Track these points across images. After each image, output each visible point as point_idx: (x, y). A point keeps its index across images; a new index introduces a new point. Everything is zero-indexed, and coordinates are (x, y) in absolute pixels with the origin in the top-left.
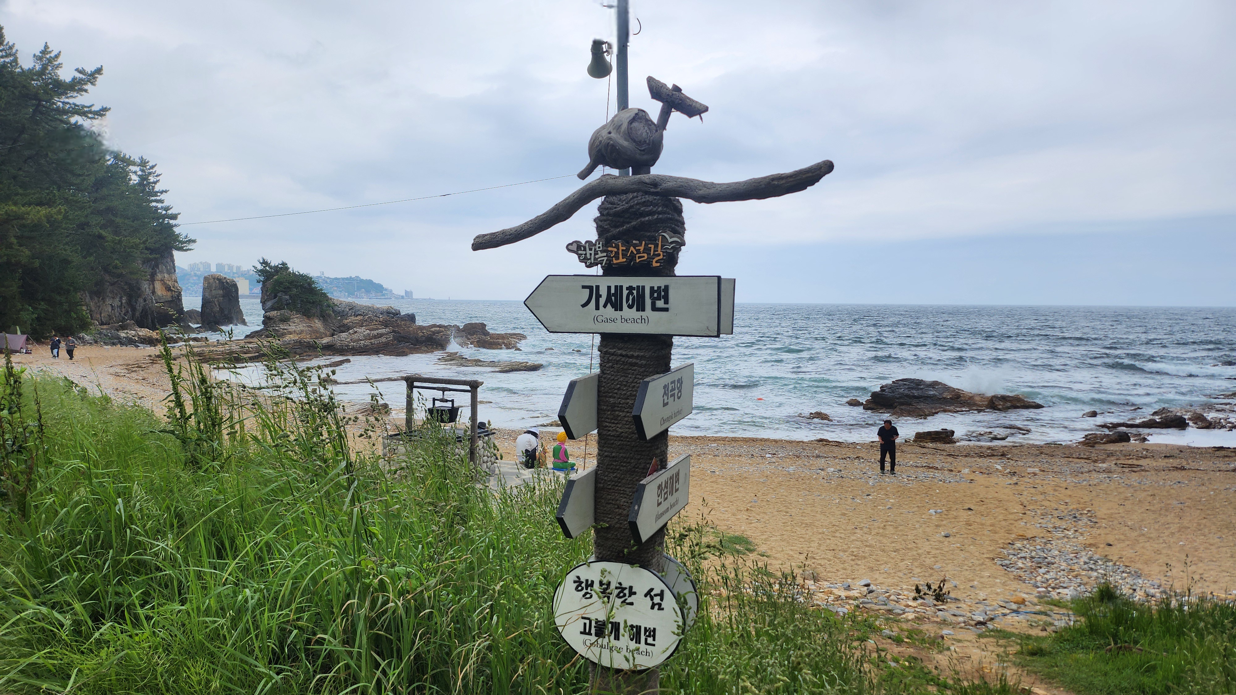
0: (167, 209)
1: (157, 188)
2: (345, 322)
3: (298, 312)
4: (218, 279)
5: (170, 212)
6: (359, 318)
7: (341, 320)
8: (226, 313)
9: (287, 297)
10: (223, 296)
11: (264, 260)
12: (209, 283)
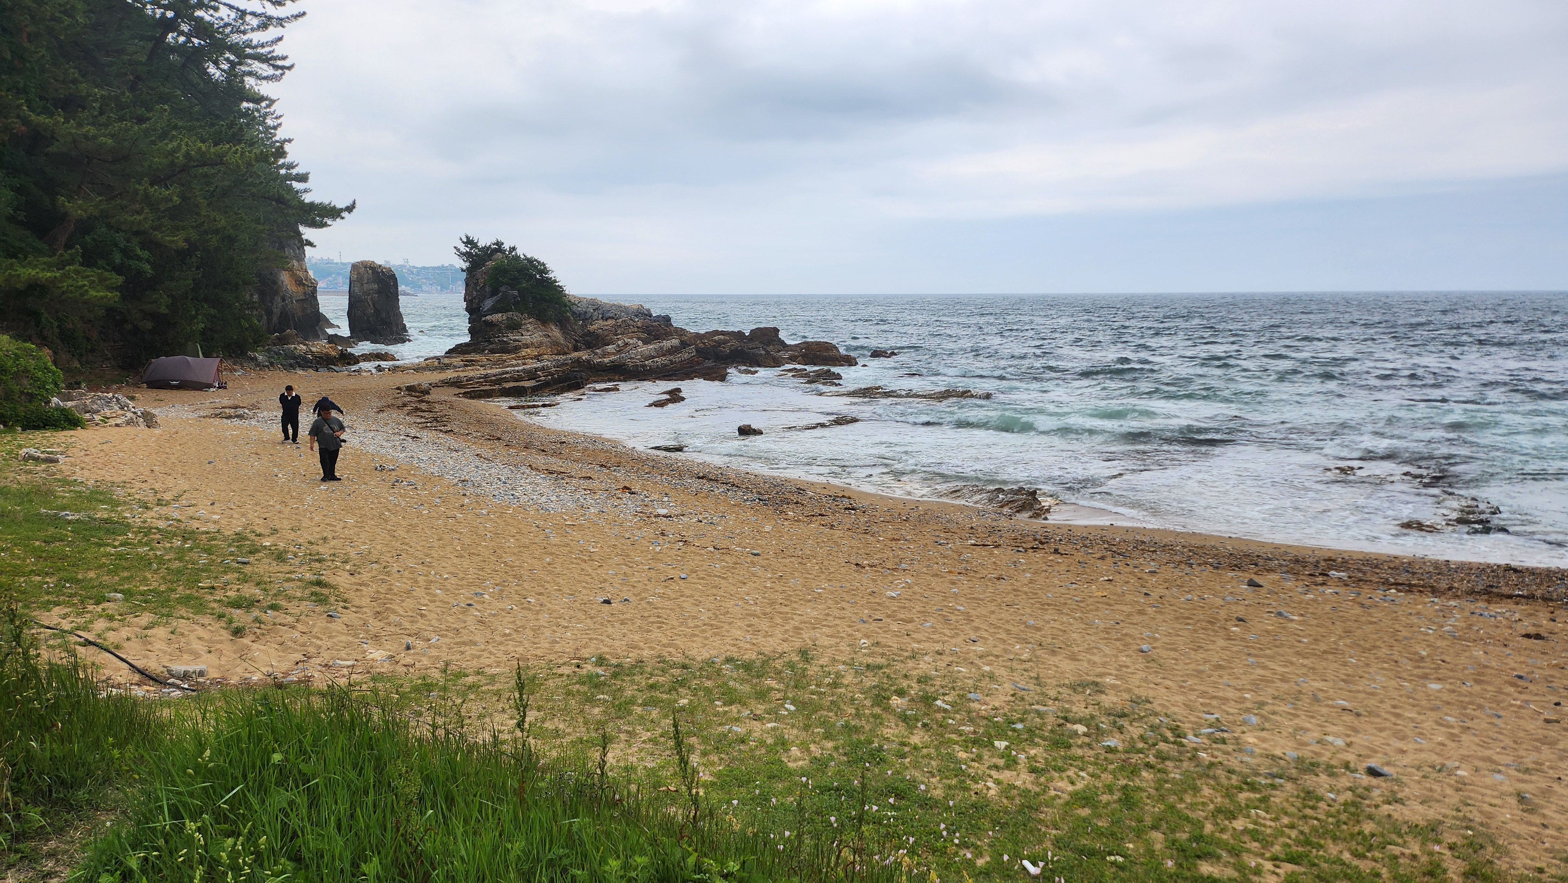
0: (291, 166)
1: (280, 135)
2: (592, 328)
3: (531, 315)
4: (371, 268)
5: (294, 172)
6: (610, 322)
7: (584, 326)
8: (383, 315)
9: (516, 293)
10: (379, 292)
11: (467, 237)
12: (359, 274)
